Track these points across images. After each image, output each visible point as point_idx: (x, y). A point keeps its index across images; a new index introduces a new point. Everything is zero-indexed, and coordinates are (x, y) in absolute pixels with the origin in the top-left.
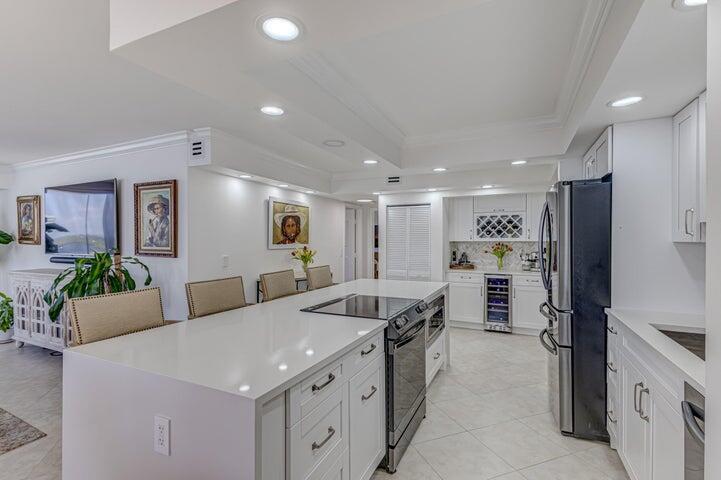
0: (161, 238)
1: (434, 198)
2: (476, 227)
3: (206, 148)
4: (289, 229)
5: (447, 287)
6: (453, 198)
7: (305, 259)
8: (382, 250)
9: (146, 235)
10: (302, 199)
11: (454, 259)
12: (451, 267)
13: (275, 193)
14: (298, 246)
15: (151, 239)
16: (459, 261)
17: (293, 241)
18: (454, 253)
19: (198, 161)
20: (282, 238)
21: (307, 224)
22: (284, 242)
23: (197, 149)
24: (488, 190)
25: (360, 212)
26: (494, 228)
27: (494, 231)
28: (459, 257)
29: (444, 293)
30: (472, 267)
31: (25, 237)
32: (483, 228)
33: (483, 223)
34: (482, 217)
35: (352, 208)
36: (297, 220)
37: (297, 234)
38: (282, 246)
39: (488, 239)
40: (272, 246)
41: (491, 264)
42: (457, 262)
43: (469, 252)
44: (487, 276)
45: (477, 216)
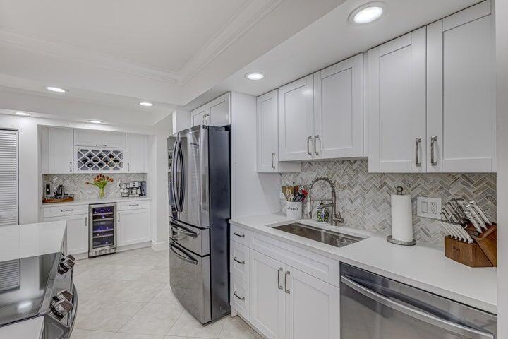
1: (25, 124)
2: (76, 160)
6: (50, 128)
11: (48, 193)
12: (44, 201)
18: (48, 186)
26: (96, 161)
27: (96, 164)
28: (54, 189)
30: (71, 199)
32: (85, 161)
33: (85, 155)
34: (83, 151)
39: (90, 171)
41: (93, 194)
42: (52, 195)
43: (66, 184)
44: (93, 206)
45: (77, 149)
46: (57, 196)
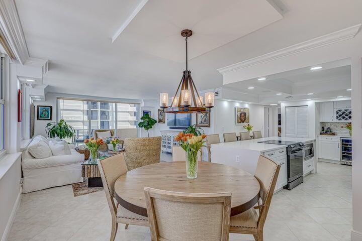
0: (205, 121)
1: (310, 103)
2: (335, 115)
3: (220, 93)
4: (243, 118)
5: (315, 141)
6: (322, 102)
7: (249, 129)
8: (283, 126)
9: (199, 121)
10: (247, 106)
11: (323, 130)
12: (321, 134)
13: (237, 105)
14: (245, 124)
15: (201, 122)
16: (326, 131)
17: (243, 122)
18: (323, 128)
19: (217, 97)
20: (240, 121)
21: (249, 116)
22: (240, 122)
23: (217, 94)
24: (341, 98)
25: (270, 109)
26: (347, 115)
27: (346, 117)
28: (326, 129)
29: (313, 143)
30: (334, 134)
31: (160, 121)
32: (340, 116)
33: (340, 113)
34: (340, 111)
35: (267, 108)
36: (245, 114)
37: (245, 119)
38: (240, 124)
39: (343, 121)
40: (237, 124)
41: (346, 133)
42: (325, 132)
43: (332, 127)
44: (342, 139)
45: (336, 110)
46: (326, 132)
